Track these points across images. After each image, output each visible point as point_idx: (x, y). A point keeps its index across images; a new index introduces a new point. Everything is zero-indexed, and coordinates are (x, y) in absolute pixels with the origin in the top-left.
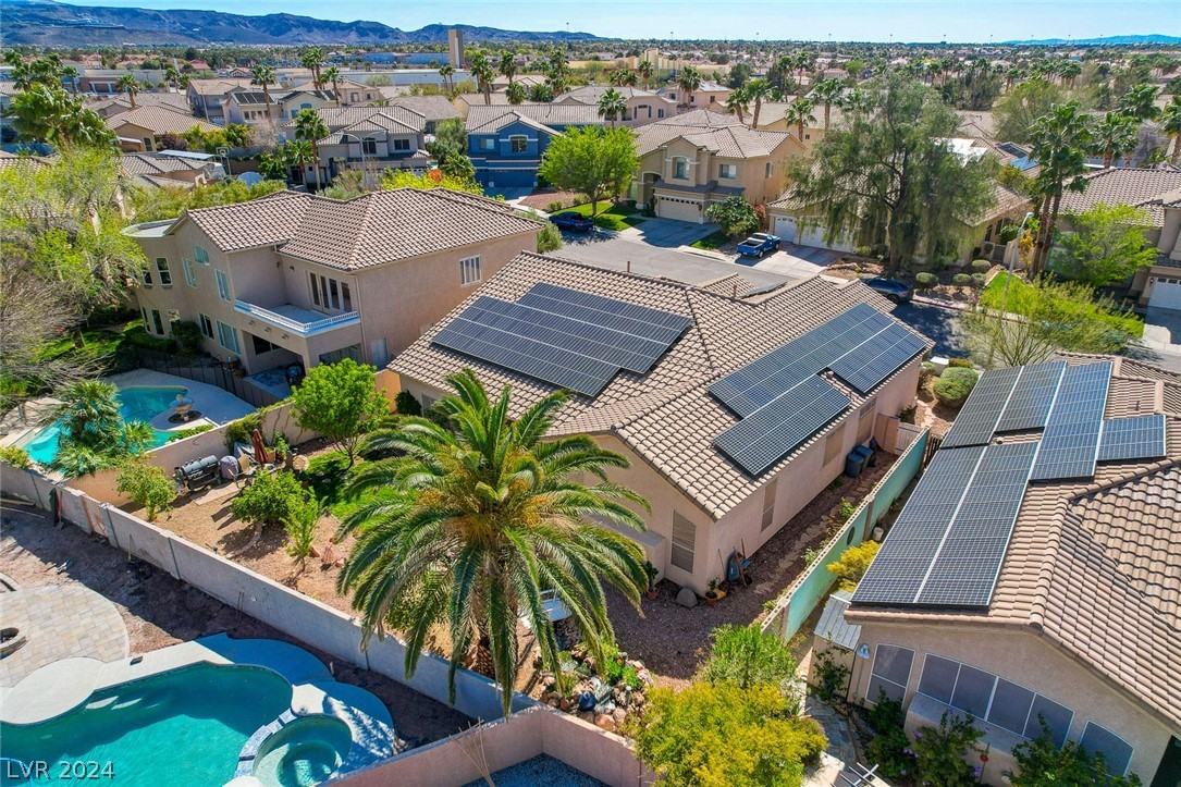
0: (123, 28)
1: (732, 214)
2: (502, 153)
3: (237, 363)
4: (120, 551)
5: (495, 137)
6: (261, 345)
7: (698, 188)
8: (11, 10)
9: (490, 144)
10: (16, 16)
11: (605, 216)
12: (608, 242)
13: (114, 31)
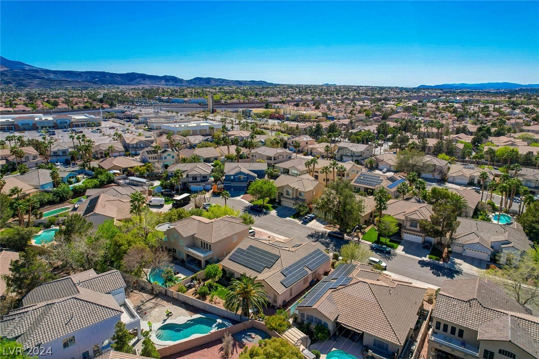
0: (66, 80)
1: (302, 209)
2: (236, 180)
3: (183, 259)
4: (179, 300)
5: (234, 176)
6: (188, 256)
7: (293, 199)
8: (18, 72)
9: (232, 177)
10: (21, 75)
11: (267, 204)
12: (267, 216)
13: (63, 82)
